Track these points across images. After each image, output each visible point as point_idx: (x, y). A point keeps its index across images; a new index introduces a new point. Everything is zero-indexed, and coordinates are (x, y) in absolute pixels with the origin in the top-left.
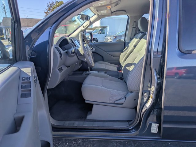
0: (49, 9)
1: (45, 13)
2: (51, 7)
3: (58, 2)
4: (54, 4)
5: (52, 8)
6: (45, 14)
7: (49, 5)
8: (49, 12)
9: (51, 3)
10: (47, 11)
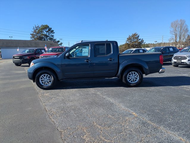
0: (35, 31)
1: (31, 34)
2: (37, 29)
3: (44, 26)
4: (39, 27)
5: (37, 31)
6: (31, 36)
7: (35, 28)
8: (34, 34)
9: (36, 26)
10: (33, 33)
